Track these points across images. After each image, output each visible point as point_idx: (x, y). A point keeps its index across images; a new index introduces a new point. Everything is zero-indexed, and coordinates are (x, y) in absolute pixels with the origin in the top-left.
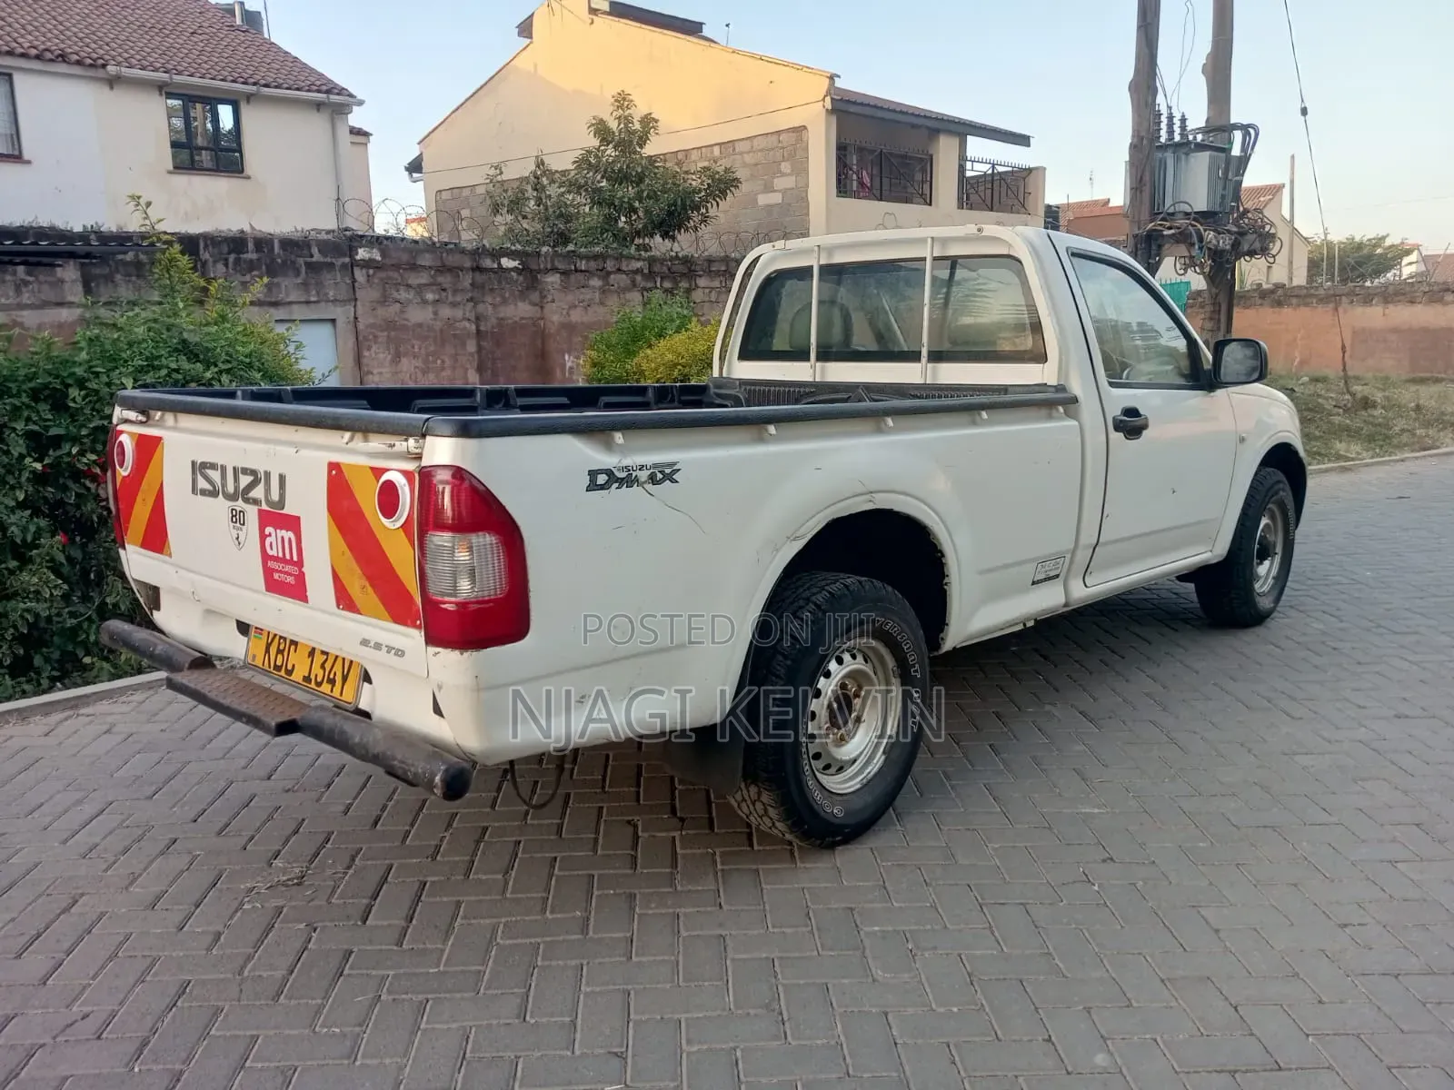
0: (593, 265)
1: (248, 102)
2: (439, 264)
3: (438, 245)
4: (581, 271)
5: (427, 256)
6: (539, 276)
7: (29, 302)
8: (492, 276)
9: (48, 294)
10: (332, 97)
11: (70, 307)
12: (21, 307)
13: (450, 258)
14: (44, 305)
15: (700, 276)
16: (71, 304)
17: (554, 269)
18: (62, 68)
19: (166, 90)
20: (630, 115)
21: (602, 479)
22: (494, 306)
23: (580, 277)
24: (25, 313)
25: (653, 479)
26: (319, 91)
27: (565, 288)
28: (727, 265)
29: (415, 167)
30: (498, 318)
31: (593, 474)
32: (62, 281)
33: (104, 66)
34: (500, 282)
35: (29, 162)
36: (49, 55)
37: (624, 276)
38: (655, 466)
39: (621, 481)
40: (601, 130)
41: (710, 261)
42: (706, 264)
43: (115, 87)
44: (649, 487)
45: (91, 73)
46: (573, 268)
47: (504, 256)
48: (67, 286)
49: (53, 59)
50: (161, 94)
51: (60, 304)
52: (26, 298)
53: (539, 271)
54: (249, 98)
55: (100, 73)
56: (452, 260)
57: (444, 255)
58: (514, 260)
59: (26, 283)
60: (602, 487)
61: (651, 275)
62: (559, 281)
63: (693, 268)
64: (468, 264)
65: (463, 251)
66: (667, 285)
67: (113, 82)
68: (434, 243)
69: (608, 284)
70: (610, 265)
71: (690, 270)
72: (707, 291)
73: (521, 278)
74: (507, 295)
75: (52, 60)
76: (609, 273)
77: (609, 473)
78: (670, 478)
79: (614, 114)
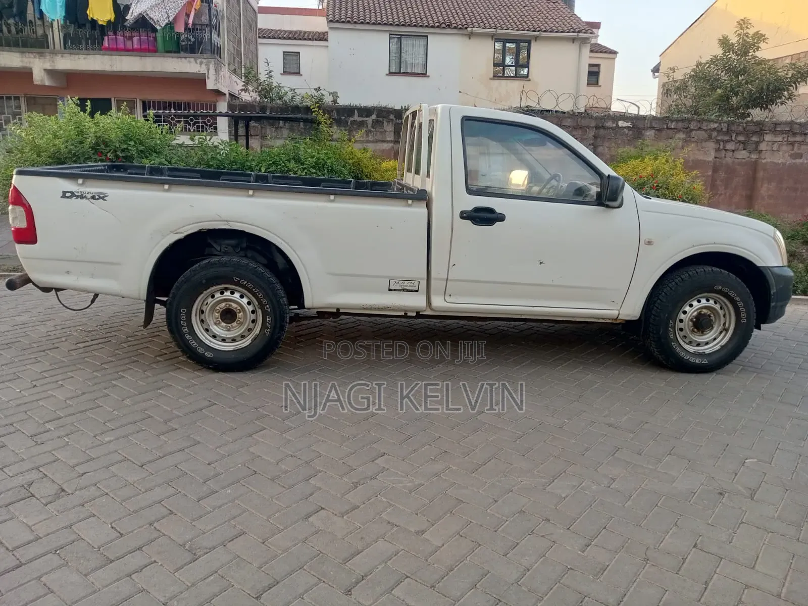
0: (680, 125)
1: (536, 41)
2: (575, 124)
3: (576, 114)
4: (671, 129)
5: (569, 120)
6: (643, 131)
7: (372, 140)
8: (611, 131)
9: (379, 137)
10: (580, 34)
11: (388, 143)
12: (368, 142)
13: (583, 121)
14: (377, 141)
15: (766, 133)
16: (388, 142)
17: (652, 127)
18: (448, 31)
19: (496, 38)
20: (747, 33)
21: (68, 195)
22: (609, 148)
23: (670, 132)
24: (368, 144)
25: (93, 198)
26: (573, 32)
27: (657, 138)
28: (791, 127)
29: (656, 70)
30: (610, 155)
31: (64, 193)
32: (385, 131)
33: (466, 28)
34: (616, 135)
35: (429, 76)
36: (443, 25)
37: (704, 132)
38: (96, 193)
39: (78, 197)
40: (724, 43)
41: (776, 124)
42: (772, 126)
43: (471, 38)
44: (92, 200)
45: (461, 32)
46: (665, 127)
47: (620, 120)
48: (387, 133)
49: (446, 26)
50: (492, 40)
51: (384, 141)
52: (370, 138)
53: (644, 129)
54: (536, 38)
55: (464, 32)
56: (584, 122)
57: (579, 120)
58: (628, 122)
59: (371, 131)
60: (68, 197)
61: (728, 132)
62: (653, 134)
63: (763, 128)
64: (593, 124)
65: (592, 117)
66: (741, 138)
67: (470, 35)
68: (574, 113)
69: (690, 137)
70: (693, 125)
71: (761, 130)
72: (770, 143)
73: (631, 133)
74: (620, 142)
75: (444, 28)
76: (691, 130)
77: (72, 193)
78: (103, 198)
79: (738, 32)
